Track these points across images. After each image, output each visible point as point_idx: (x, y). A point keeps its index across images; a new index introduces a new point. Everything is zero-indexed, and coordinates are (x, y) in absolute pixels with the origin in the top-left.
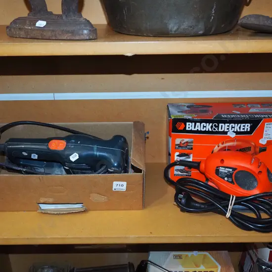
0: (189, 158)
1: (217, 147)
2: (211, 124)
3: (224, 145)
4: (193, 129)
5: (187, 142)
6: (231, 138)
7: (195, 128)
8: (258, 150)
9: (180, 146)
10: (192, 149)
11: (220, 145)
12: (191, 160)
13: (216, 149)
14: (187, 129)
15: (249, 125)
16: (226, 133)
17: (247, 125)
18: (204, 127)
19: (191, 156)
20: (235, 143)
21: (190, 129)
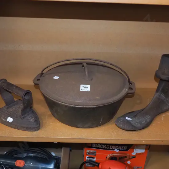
0: (94, 159)
1: (109, 155)
2: (106, 146)
3: (113, 155)
4: (96, 147)
5: (93, 152)
6: (116, 152)
7: (97, 146)
8: (131, 157)
9: (89, 153)
10: (95, 155)
11: (110, 155)
12: (95, 160)
13: (108, 156)
14: (93, 146)
15: (126, 147)
16: (114, 150)
17: (125, 147)
18: (102, 146)
19: (95, 158)
20: (118, 154)
21: (94, 146)
